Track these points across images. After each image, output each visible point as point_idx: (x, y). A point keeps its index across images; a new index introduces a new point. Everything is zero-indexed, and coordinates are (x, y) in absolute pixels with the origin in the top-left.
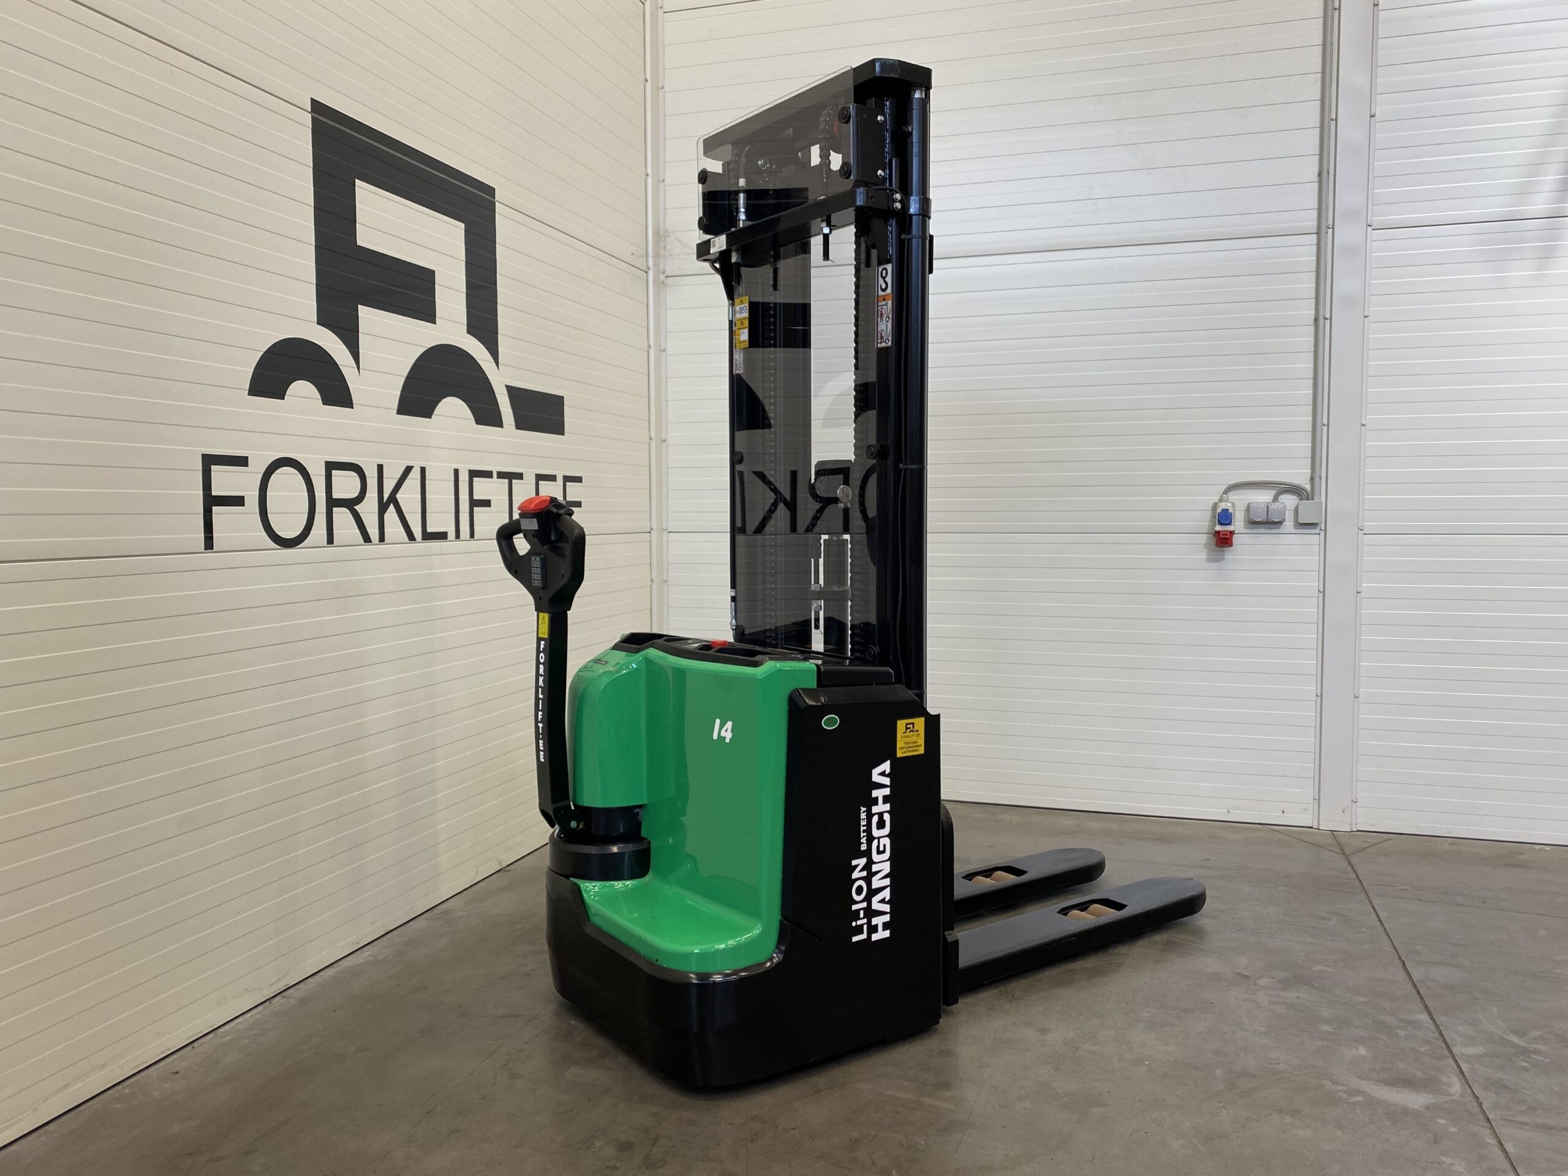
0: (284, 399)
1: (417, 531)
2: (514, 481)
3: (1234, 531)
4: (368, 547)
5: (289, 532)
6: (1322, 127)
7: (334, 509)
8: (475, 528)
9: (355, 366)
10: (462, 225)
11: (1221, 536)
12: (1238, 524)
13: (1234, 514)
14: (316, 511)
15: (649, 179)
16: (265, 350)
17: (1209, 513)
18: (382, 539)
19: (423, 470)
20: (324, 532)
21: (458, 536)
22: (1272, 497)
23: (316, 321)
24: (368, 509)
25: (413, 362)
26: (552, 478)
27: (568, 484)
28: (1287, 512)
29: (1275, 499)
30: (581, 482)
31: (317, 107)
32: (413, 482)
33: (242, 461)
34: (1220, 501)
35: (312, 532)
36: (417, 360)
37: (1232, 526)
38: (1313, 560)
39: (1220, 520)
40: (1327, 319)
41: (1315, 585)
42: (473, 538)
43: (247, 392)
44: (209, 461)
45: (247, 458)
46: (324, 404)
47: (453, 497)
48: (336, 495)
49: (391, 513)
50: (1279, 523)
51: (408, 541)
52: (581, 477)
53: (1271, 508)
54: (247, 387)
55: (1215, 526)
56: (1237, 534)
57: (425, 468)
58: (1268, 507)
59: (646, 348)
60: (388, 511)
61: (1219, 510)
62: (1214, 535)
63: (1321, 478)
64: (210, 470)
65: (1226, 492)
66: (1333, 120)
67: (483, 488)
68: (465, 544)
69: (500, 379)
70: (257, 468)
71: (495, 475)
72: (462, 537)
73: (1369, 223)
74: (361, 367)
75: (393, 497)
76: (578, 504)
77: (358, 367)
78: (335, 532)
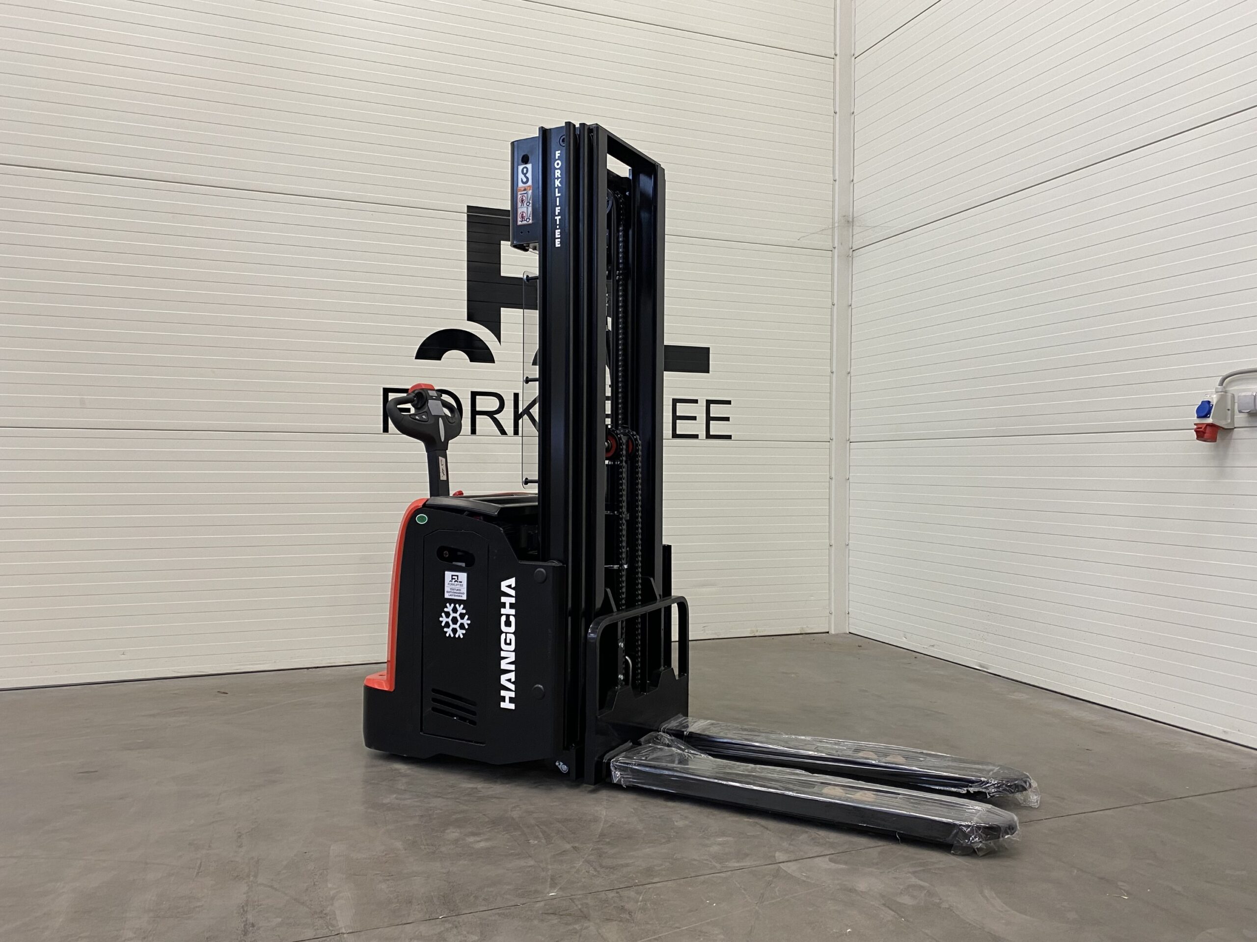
0: (440, 360)
4: (504, 437)
7: (477, 416)
9: (497, 340)
13: (1218, 405)
14: (463, 417)
15: (837, 184)
16: (426, 337)
18: (516, 433)
23: (466, 318)
24: (506, 417)
26: (696, 401)
27: (715, 405)
30: (731, 404)
31: (472, 210)
37: (1210, 418)
39: (1199, 413)
43: (414, 358)
44: (386, 391)
46: (471, 361)
48: (478, 409)
49: (525, 421)
52: (731, 401)
54: (415, 355)
59: (829, 306)
60: (522, 418)
61: (1200, 403)
64: (387, 396)
65: (1221, 383)
74: (501, 341)
75: (527, 411)
76: (727, 419)
77: (500, 342)
78: (477, 428)
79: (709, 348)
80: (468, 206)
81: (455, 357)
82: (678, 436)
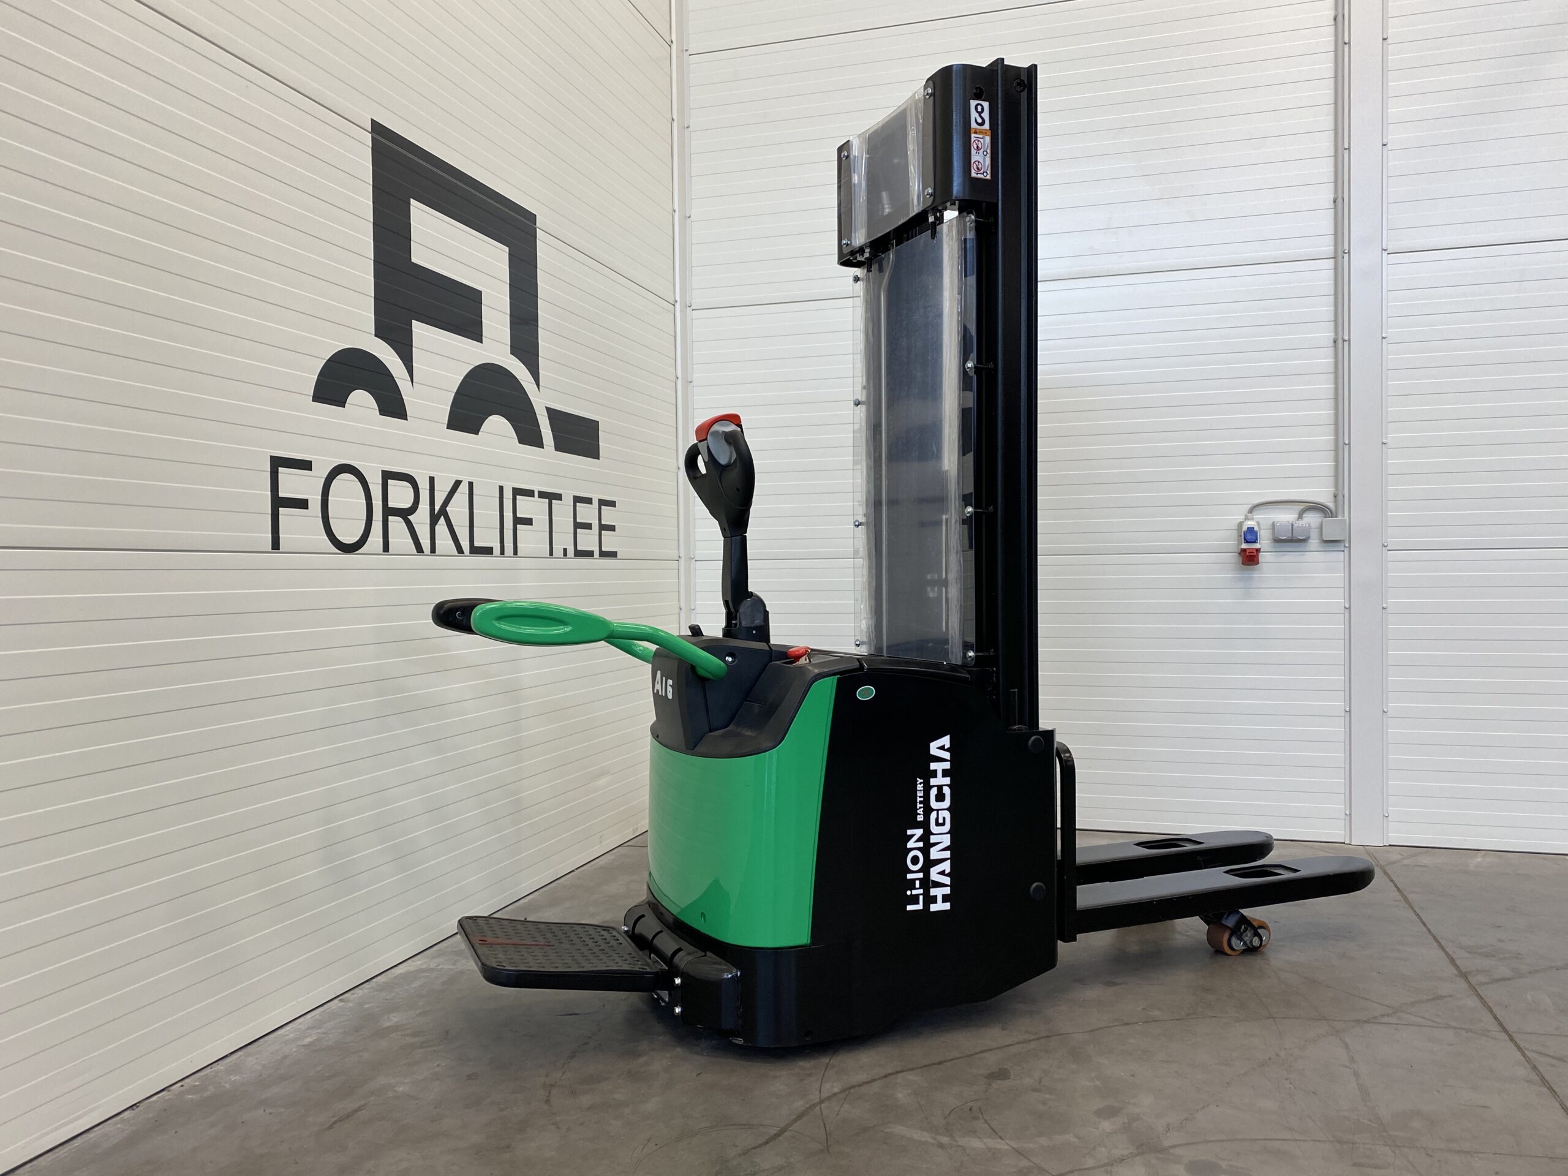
0: (344, 407)
1: (465, 545)
2: (553, 501)
3: (1260, 549)
4: (420, 558)
5: (349, 539)
6: (1336, 156)
7: (390, 517)
8: (518, 545)
9: (410, 379)
10: (507, 249)
11: (1248, 554)
12: (1264, 543)
13: (1260, 532)
14: (374, 519)
15: (676, 215)
16: (327, 359)
17: (1235, 532)
18: (433, 550)
19: (471, 484)
20: (381, 540)
21: (502, 552)
22: (1297, 516)
23: (374, 333)
24: (421, 518)
25: (462, 378)
26: (589, 501)
27: (603, 507)
28: (1312, 530)
29: (1300, 517)
30: (615, 507)
31: (377, 129)
32: (462, 496)
33: (306, 465)
34: (1247, 519)
35: (369, 539)
36: (464, 378)
37: (1258, 544)
38: (1339, 576)
39: (1246, 539)
40: (1346, 341)
41: (1340, 601)
42: (517, 555)
43: (311, 398)
44: (277, 463)
45: (311, 462)
46: (380, 414)
47: (498, 513)
48: (391, 504)
49: (441, 527)
50: (1305, 540)
51: (457, 554)
52: (615, 502)
53: (1296, 525)
54: (312, 393)
55: (1241, 544)
56: (1263, 552)
57: (472, 483)
58: (1292, 525)
59: (674, 379)
60: (439, 523)
61: (1245, 529)
62: (1240, 554)
63: (1344, 497)
64: (278, 473)
65: (1251, 511)
66: (1346, 149)
67: (527, 507)
68: (508, 561)
69: (541, 401)
70: (321, 471)
71: (536, 494)
72: (506, 554)
73: (1384, 247)
74: (414, 381)
75: (443, 510)
76: (612, 528)
77: (412, 382)
78: (390, 540)
79: (598, 422)
80: (374, 123)
81: (361, 404)
82: (579, 554)
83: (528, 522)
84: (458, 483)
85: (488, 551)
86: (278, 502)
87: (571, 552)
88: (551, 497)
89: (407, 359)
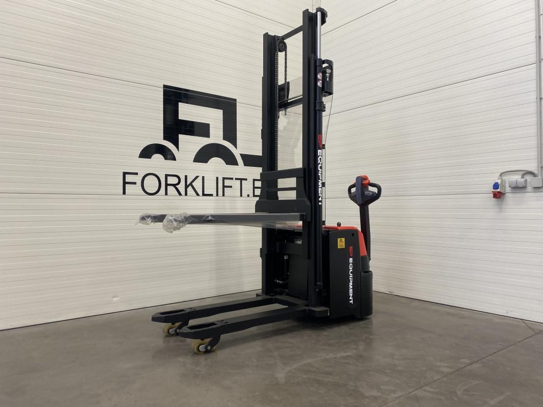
0: (151, 158)
1: (200, 193)
2: (243, 181)
4: (181, 197)
5: (152, 192)
7: (168, 186)
8: (225, 193)
10: (222, 111)
13: (503, 185)
14: (161, 187)
16: (144, 147)
18: (186, 195)
19: (203, 177)
21: (217, 195)
22: (521, 177)
23: (163, 138)
24: (181, 187)
28: (528, 183)
31: (165, 86)
32: (199, 180)
33: (137, 174)
35: (160, 192)
36: (201, 148)
40: (541, 99)
42: (224, 196)
44: (125, 174)
46: (165, 159)
47: (216, 184)
48: (168, 183)
51: (196, 196)
54: (139, 156)
58: (519, 181)
60: (189, 188)
64: (125, 176)
65: (500, 175)
66: (541, 15)
68: (220, 198)
69: (237, 153)
70: (141, 175)
71: (234, 179)
72: (219, 196)
75: (191, 184)
77: (178, 150)
78: (169, 192)
81: (157, 157)
82: (254, 196)
83: (231, 187)
84: (197, 177)
85: (211, 195)
86: (125, 183)
87: (251, 195)
88: (241, 180)
89: (176, 144)
